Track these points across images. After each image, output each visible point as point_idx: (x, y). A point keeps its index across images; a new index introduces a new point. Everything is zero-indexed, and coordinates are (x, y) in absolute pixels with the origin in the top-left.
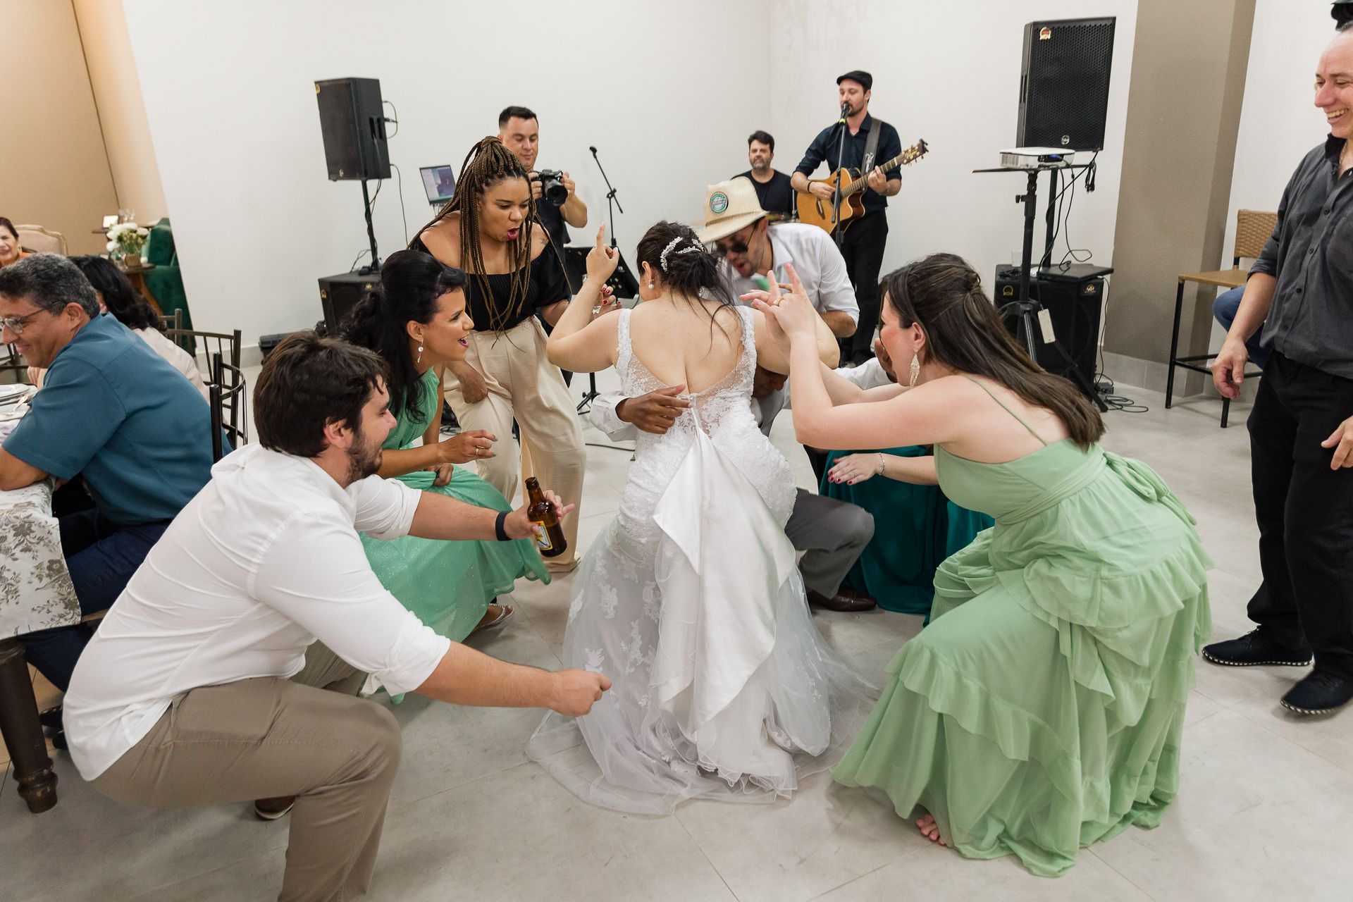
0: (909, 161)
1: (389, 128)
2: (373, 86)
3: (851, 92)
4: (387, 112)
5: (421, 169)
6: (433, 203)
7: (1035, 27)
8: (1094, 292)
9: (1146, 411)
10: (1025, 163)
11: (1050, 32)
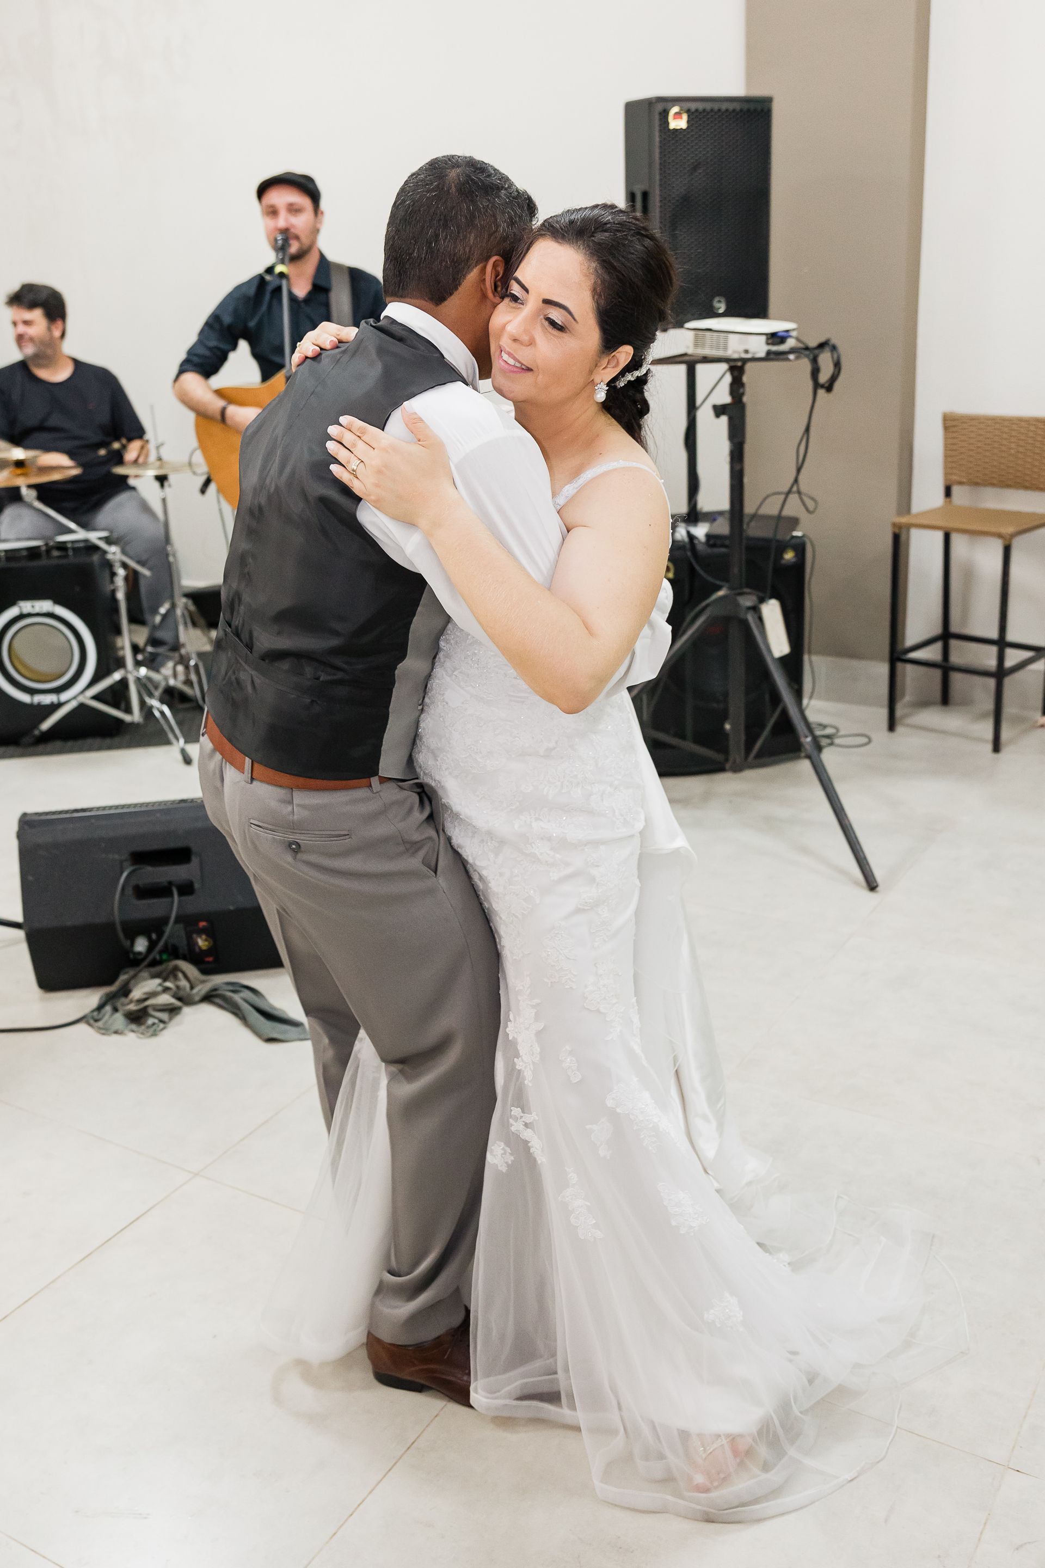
3: (293, 209)
7: (659, 107)
8: (794, 560)
9: (870, 741)
10: (741, 348)
11: (685, 117)
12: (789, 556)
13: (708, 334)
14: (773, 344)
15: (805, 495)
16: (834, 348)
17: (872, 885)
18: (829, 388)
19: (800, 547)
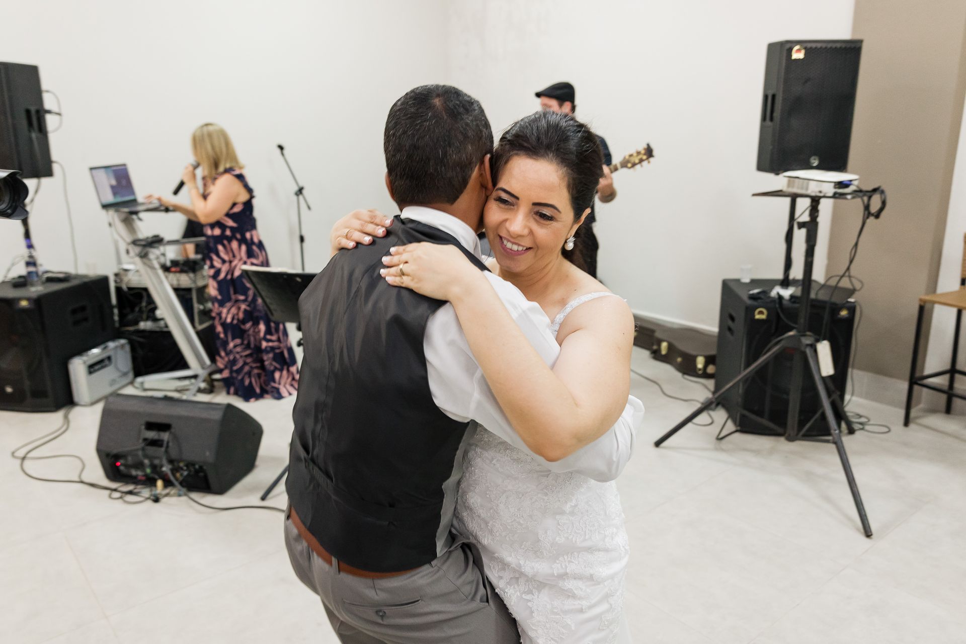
0: (634, 165)
1: (51, 121)
2: (31, 73)
4: (49, 102)
5: (91, 169)
6: (105, 207)
7: (788, 46)
8: (847, 316)
9: (889, 431)
10: (817, 189)
11: (803, 52)
12: (844, 313)
13: (797, 180)
14: (840, 188)
15: (854, 277)
16: (882, 192)
17: (868, 534)
18: (877, 216)
19: (852, 309)
